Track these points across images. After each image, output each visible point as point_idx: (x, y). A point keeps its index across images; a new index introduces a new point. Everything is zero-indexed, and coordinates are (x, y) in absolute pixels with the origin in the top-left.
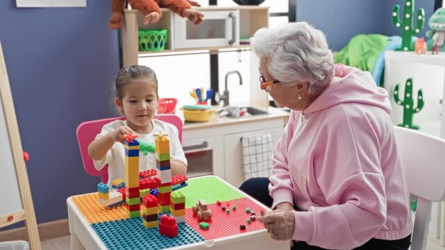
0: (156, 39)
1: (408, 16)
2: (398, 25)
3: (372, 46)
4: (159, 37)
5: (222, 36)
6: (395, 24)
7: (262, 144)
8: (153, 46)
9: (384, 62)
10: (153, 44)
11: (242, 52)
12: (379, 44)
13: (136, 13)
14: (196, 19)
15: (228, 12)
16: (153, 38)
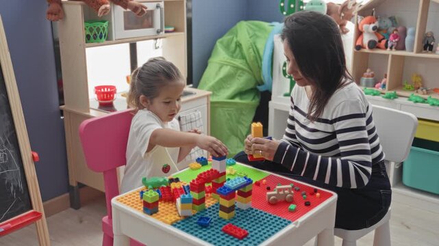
0: (101, 30)
1: (292, 6)
2: (285, 13)
3: (255, 31)
4: (104, 29)
5: (151, 26)
6: (282, 12)
7: (196, 121)
8: (98, 38)
9: (273, 43)
10: (98, 35)
11: (158, 40)
12: (261, 29)
13: (82, 5)
14: (140, 10)
15: (155, 4)
16: (98, 29)
